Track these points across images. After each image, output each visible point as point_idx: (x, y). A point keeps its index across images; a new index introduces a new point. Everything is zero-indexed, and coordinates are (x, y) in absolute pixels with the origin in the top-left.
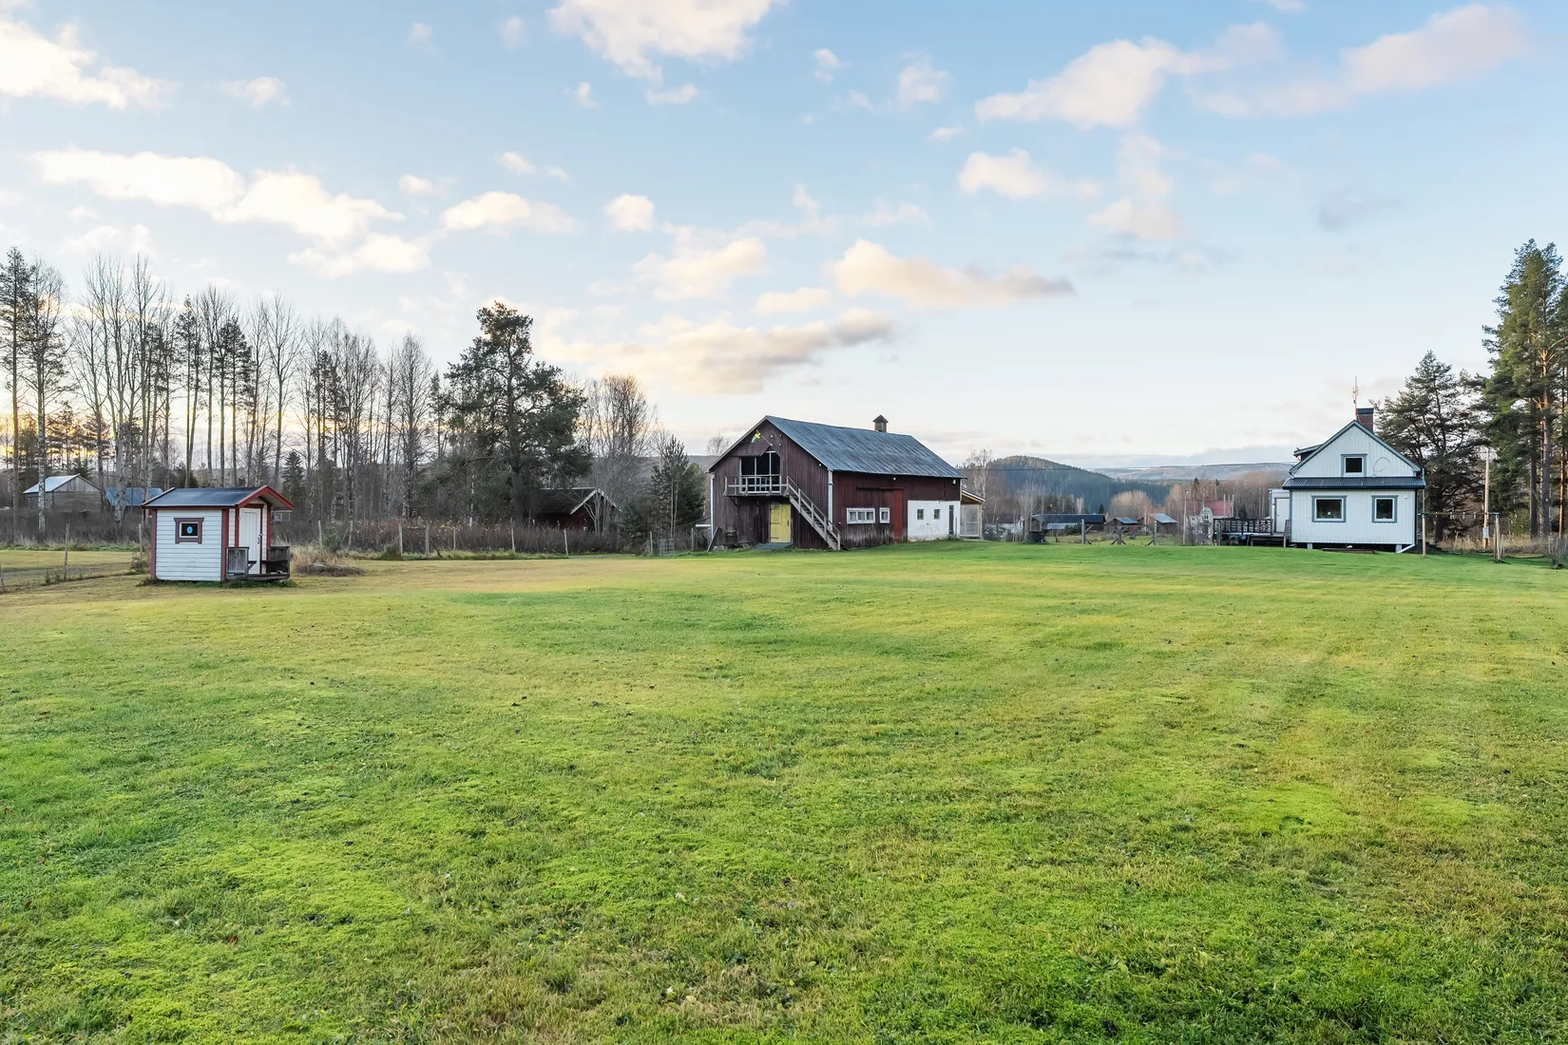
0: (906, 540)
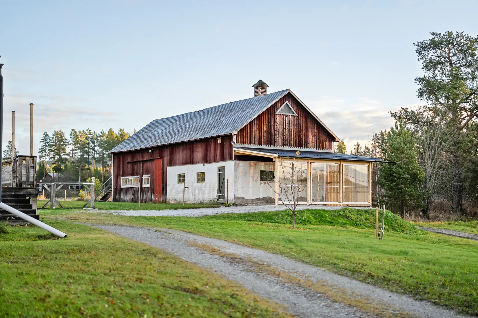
0: (165, 201)
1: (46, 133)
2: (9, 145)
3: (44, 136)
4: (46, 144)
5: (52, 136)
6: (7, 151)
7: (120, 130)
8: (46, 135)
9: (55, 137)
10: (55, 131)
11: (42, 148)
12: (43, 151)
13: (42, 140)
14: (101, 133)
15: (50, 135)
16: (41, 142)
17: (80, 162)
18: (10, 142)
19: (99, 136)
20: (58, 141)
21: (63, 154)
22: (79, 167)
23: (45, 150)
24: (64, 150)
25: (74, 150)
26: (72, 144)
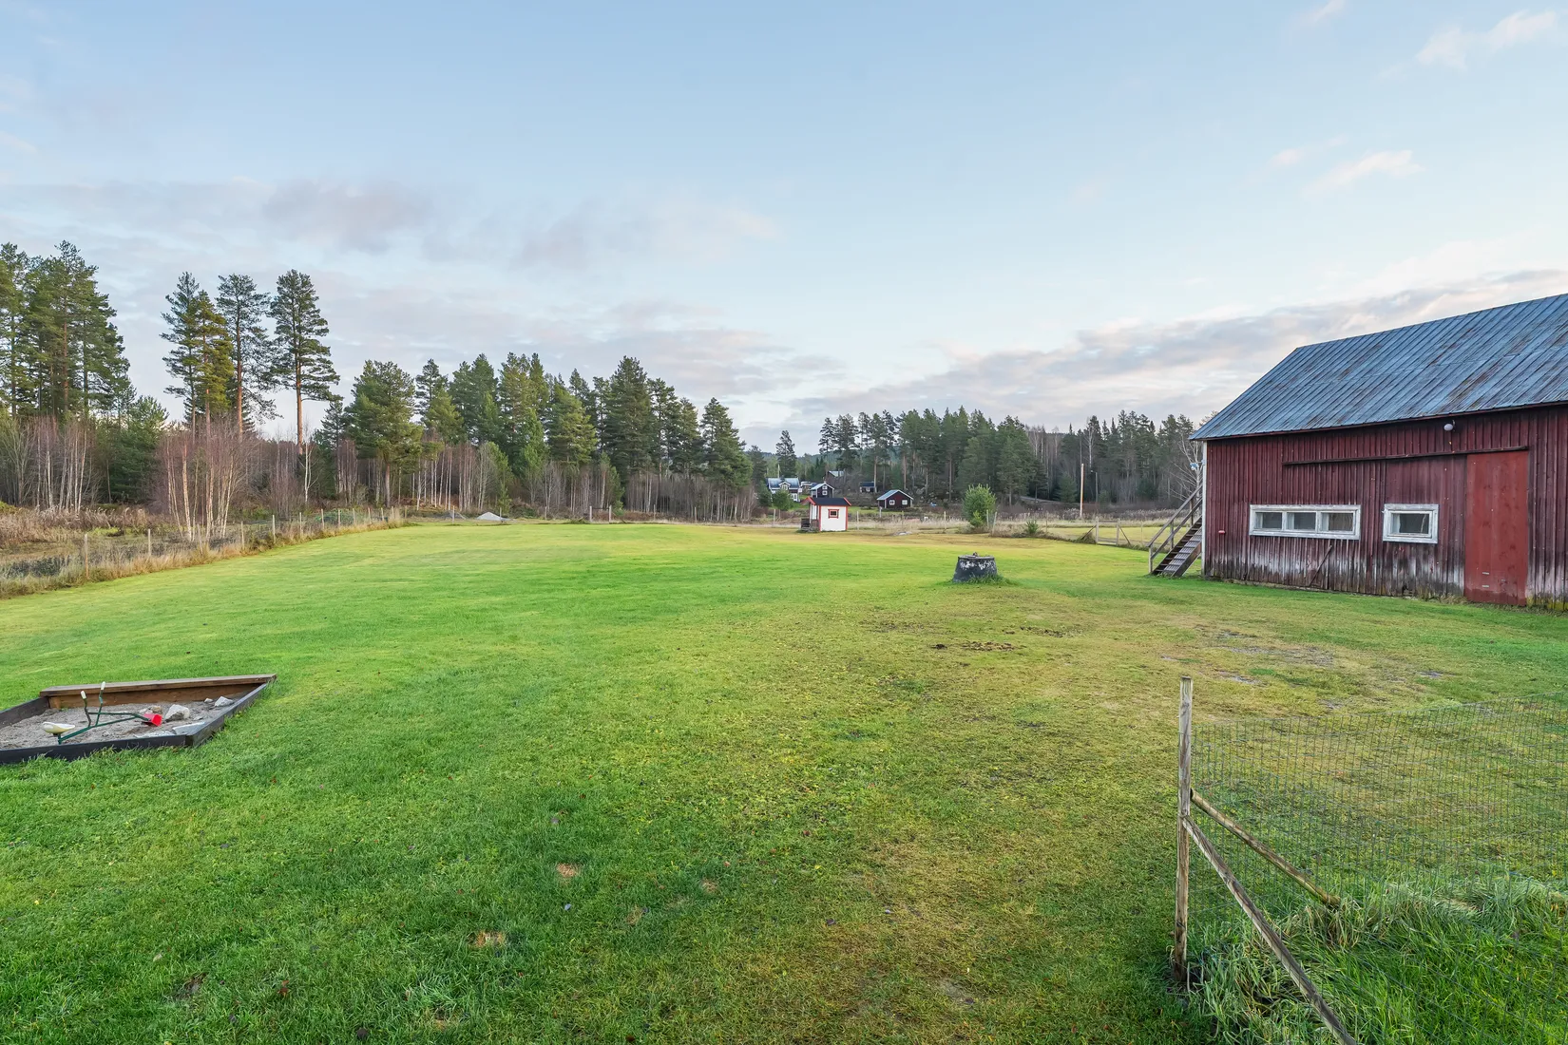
1: (829, 419)
2: (781, 436)
3: (827, 423)
4: (829, 433)
7: (927, 411)
8: (829, 422)
10: (840, 416)
11: (824, 438)
13: (824, 428)
14: (901, 416)
15: (834, 422)
16: (822, 431)
17: (875, 456)
18: (783, 433)
19: (898, 420)
20: (844, 429)
21: (851, 447)
22: (874, 462)
23: (827, 442)
24: (852, 441)
25: (866, 440)
26: (862, 433)
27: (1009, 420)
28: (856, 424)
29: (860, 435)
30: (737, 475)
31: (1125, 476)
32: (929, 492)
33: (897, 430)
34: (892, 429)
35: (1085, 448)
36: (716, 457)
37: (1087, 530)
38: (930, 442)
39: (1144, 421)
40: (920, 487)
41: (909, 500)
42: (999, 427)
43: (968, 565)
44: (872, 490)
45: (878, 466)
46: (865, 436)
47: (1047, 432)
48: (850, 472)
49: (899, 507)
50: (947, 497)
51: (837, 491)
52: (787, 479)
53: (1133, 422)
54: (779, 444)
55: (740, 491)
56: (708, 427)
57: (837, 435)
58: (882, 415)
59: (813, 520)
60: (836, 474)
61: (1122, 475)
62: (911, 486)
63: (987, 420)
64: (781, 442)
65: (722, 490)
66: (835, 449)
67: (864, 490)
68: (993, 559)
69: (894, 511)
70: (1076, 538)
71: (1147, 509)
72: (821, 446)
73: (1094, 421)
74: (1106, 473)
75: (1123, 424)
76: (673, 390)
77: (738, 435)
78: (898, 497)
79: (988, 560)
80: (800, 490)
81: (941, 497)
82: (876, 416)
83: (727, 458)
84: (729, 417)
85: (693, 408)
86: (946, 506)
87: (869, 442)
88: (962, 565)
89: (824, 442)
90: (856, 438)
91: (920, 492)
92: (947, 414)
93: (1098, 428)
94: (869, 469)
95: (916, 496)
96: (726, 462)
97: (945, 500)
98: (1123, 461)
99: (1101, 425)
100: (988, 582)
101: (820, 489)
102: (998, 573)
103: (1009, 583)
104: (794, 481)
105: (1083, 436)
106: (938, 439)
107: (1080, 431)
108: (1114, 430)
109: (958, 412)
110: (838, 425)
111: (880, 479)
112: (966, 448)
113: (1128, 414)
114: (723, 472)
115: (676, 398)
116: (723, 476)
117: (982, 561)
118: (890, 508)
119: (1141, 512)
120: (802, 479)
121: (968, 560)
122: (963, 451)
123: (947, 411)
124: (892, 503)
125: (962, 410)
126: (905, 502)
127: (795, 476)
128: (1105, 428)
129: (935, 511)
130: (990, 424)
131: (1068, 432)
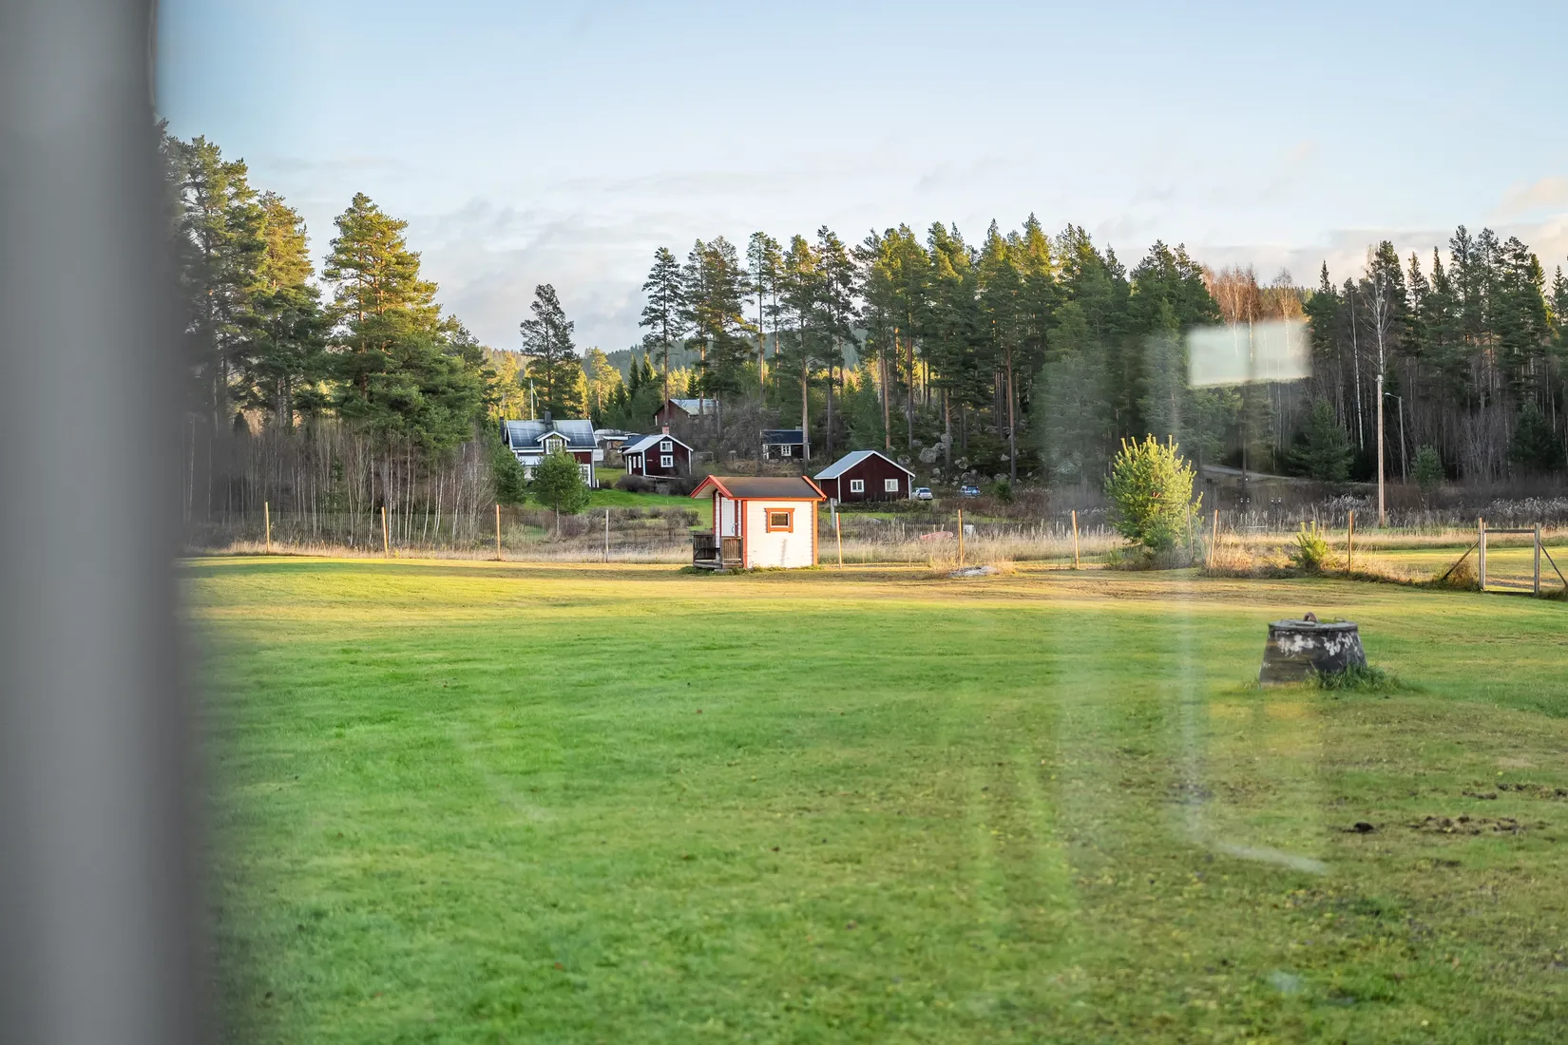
1: (664, 251)
2: (538, 299)
3: (659, 262)
4: (668, 292)
5: (690, 263)
6: (535, 323)
7: (937, 229)
8: (666, 259)
9: (698, 265)
10: (699, 244)
11: (654, 306)
12: (657, 318)
13: (651, 277)
14: (868, 242)
15: (682, 261)
16: (647, 285)
17: (801, 354)
18: (541, 291)
19: (861, 255)
20: (711, 279)
21: (730, 328)
22: (800, 373)
23: (663, 316)
24: (736, 310)
25: (774, 310)
26: (762, 290)
27: (1161, 252)
28: (743, 264)
29: (755, 297)
30: (438, 414)
31: (1475, 407)
32: (954, 456)
33: (858, 283)
34: (845, 280)
35: (1366, 329)
36: (377, 365)
37: (1455, 556)
38: (952, 317)
39: (1516, 257)
40: (930, 442)
41: (902, 478)
42: (1134, 275)
43: (1299, 644)
44: (798, 452)
45: (813, 383)
46: (769, 300)
47: (1260, 286)
48: (733, 402)
49: (874, 499)
50: (1004, 468)
51: (700, 456)
52: (561, 424)
53: (1488, 259)
54: (528, 324)
55: (446, 460)
56: (350, 279)
57: (697, 298)
58: (813, 241)
59: (726, 540)
60: (691, 407)
61: (1469, 404)
62: (904, 441)
63: (1104, 255)
64: (533, 316)
65: (400, 457)
66: (687, 336)
67: (775, 453)
68: (1355, 629)
69: (863, 509)
70: (1429, 577)
71: (1546, 496)
72: (647, 330)
73: (1386, 255)
74: (1425, 398)
75: (1464, 265)
76: (244, 169)
77: (437, 299)
78: (873, 471)
79: (1345, 631)
80: (598, 455)
81: (989, 469)
82: (797, 241)
83: (407, 365)
84: (409, 249)
85: (293, 222)
86: (1004, 495)
87: (784, 316)
88: (1284, 644)
89: (654, 316)
90: (745, 307)
91: (929, 455)
92: (994, 239)
93: (1397, 274)
94: (787, 390)
95: (921, 468)
96: (406, 376)
97: (1001, 478)
98: (1468, 366)
99: (1405, 267)
100: (1351, 685)
101: (654, 452)
102: (1370, 663)
103: (1399, 687)
104: (580, 427)
105: (1358, 296)
106: (973, 307)
107: (1348, 284)
108: (1442, 282)
109: (1022, 233)
110: (692, 268)
111: (818, 422)
112: (1052, 332)
113: (1474, 234)
114: (398, 405)
115: (251, 194)
116: (399, 417)
117: (1331, 634)
118: (851, 501)
119: (1532, 505)
120: (597, 424)
121: (1298, 632)
122: (1044, 341)
123: (993, 229)
124: (858, 486)
125: (1032, 225)
126: (892, 485)
127: (577, 414)
128: (1416, 275)
129: (975, 508)
130: (1109, 268)
131: (1317, 286)
